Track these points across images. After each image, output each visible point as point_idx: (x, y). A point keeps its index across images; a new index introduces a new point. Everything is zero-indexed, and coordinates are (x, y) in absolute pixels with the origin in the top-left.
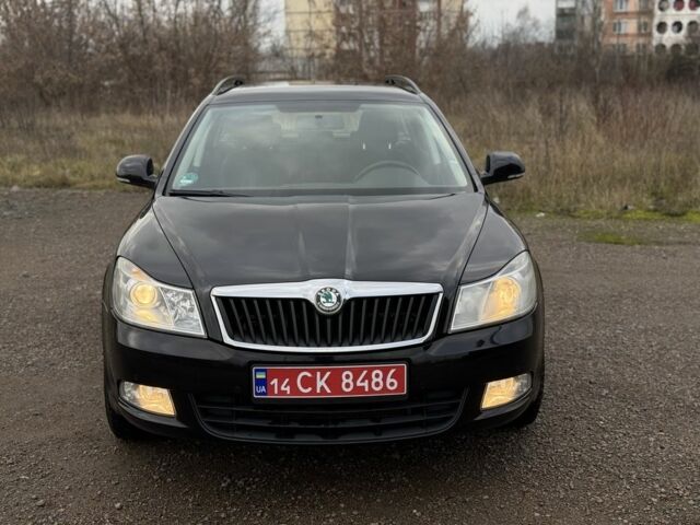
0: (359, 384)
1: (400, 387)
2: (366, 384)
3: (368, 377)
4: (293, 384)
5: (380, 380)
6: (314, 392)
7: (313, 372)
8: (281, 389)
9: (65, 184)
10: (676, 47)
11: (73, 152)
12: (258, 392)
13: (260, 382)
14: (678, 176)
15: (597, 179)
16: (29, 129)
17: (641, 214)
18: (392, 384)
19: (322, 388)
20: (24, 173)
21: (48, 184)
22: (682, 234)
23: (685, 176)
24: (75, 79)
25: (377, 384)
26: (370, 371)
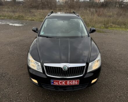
0: (70, 83)
1: (78, 83)
2: (72, 83)
3: (72, 82)
4: (58, 83)
5: (74, 82)
6: (62, 84)
7: (62, 81)
8: (56, 83)
9: (33, 20)
10: (102, 2)
11: (34, 15)
12: (52, 84)
13: (52, 82)
14: (107, 22)
15: (97, 22)
16: (30, 12)
17: (103, 28)
18: (76, 83)
19: (64, 84)
20: (29, 18)
21: (31, 20)
22: (108, 31)
23: (108, 22)
24: (36, 5)
25: (74, 83)
26: (73, 81)
